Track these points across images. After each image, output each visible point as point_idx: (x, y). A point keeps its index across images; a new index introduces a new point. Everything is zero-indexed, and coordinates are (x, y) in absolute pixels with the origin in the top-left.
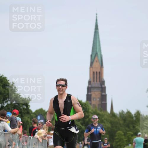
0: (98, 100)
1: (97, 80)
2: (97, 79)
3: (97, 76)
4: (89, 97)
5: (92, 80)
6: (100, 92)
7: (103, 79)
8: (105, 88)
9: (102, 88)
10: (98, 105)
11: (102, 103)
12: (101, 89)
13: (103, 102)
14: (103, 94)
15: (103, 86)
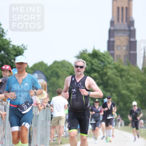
0: (124, 48)
1: (122, 20)
2: (122, 18)
3: (123, 14)
4: (111, 45)
5: (115, 20)
6: (127, 38)
7: (132, 18)
8: (134, 31)
9: (130, 30)
10: (125, 56)
11: (130, 54)
12: (128, 33)
13: (132, 52)
14: (132, 40)
15: (132, 28)
